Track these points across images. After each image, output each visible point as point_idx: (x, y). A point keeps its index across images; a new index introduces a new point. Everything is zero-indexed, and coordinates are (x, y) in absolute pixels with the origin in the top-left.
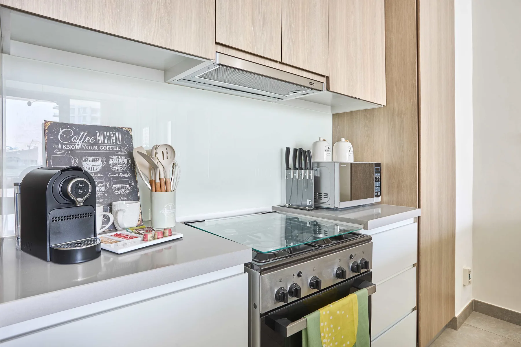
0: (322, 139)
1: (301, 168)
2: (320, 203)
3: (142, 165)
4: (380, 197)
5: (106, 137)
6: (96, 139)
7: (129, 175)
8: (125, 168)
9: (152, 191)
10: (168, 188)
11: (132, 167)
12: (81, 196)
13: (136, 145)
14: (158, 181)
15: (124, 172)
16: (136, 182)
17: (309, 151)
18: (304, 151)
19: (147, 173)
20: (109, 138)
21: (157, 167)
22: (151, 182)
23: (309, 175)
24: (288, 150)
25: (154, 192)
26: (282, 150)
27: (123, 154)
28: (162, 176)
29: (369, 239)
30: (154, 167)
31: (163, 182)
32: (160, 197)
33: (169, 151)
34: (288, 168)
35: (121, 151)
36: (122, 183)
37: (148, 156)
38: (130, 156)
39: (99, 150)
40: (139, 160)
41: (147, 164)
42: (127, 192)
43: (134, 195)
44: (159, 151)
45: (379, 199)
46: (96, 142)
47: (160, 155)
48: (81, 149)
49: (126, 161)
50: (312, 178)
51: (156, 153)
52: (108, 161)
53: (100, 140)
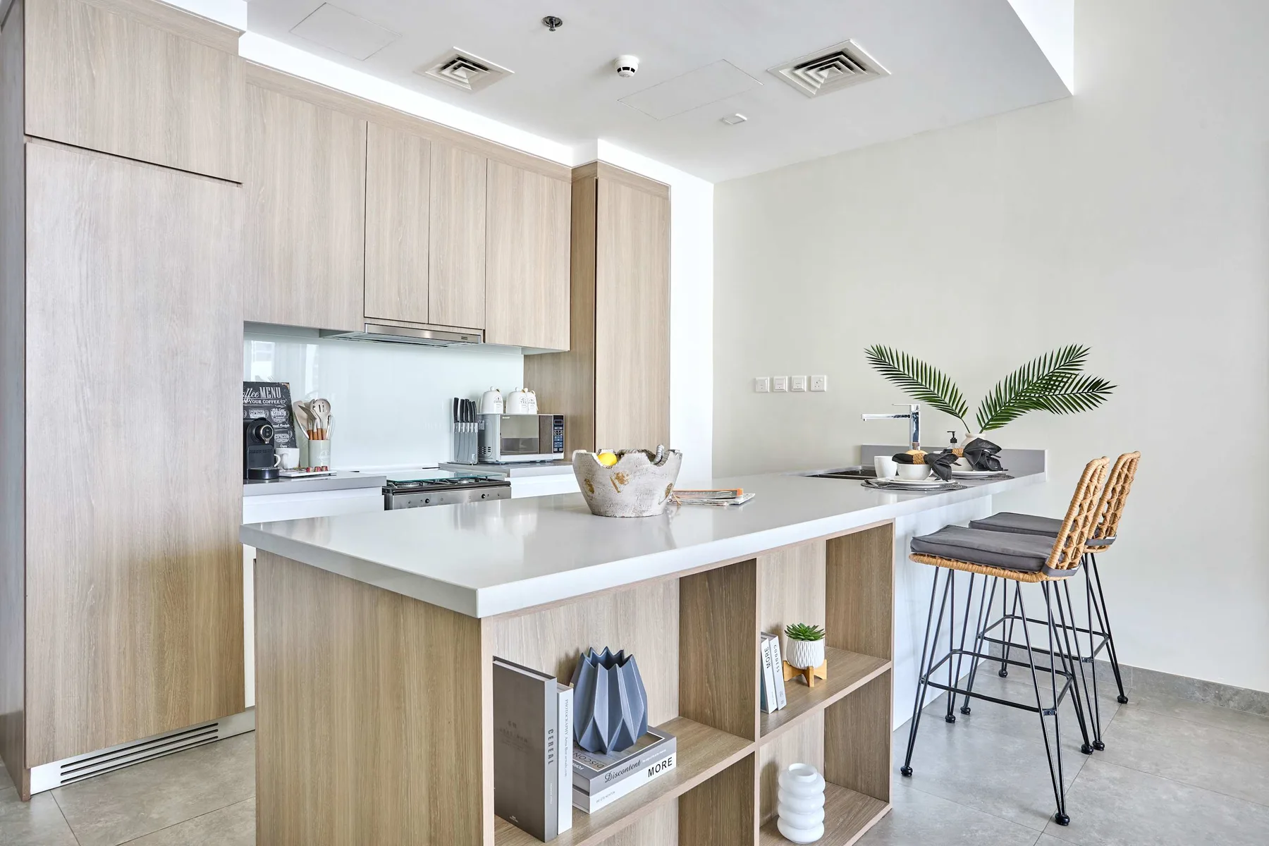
0: (493, 389)
1: (467, 421)
2: (484, 457)
3: (302, 417)
4: (563, 454)
5: (268, 392)
6: (260, 394)
7: (288, 425)
8: (284, 420)
9: (309, 439)
10: (324, 437)
11: (291, 418)
12: (268, 437)
13: (294, 400)
14: (315, 430)
15: (284, 423)
16: (294, 432)
17: (474, 402)
18: (470, 403)
19: (305, 424)
20: (270, 392)
21: (315, 419)
22: (308, 432)
23: (474, 428)
24: (456, 400)
25: (311, 440)
26: (451, 400)
27: (282, 407)
28: (319, 427)
29: (508, 484)
30: (311, 419)
31: (320, 432)
32: (319, 444)
33: (325, 404)
34: (456, 420)
35: (281, 404)
36: (283, 432)
37: (307, 408)
38: (289, 408)
39: (263, 404)
40: (298, 413)
41: (305, 415)
42: (287, 440)
43: (292, 444)
44: (316, 405)
45: (561, 456)
46: (260, 397)
47: (317, 409)
48: (249, 403)
49: (285, 413)
50: (476, 431)
51: (314, 407)
52: (270, 413)
53: (263, 394)
